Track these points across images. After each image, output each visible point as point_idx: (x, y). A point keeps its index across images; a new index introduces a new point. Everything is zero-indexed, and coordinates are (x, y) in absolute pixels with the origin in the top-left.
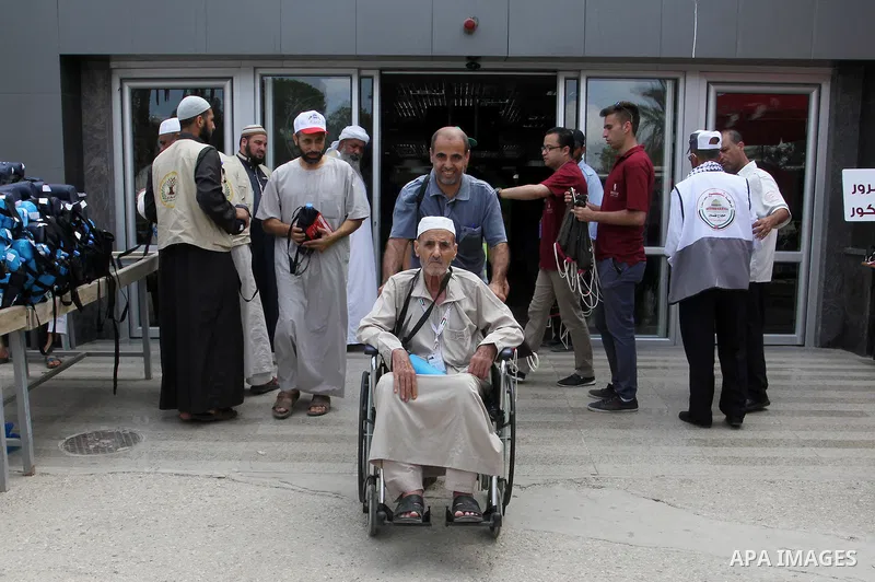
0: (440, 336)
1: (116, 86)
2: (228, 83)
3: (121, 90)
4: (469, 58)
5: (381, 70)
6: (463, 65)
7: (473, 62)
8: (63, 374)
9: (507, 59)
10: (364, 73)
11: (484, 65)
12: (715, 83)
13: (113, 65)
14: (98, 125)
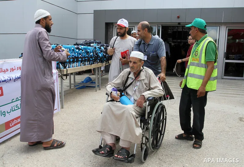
0: (135, 91)
1: (114, 28)
2: (134, 27)
3: (115, 28)
4: (178, 23)
5: (162, 25)
6: (177, 24)
7: (179, 23)
8: (103, 77)
9: (185, 23)
10: (159, 25)
11: (181, 24)
12: (227, 27)
13: (114, 24)
14: (111, 35)
